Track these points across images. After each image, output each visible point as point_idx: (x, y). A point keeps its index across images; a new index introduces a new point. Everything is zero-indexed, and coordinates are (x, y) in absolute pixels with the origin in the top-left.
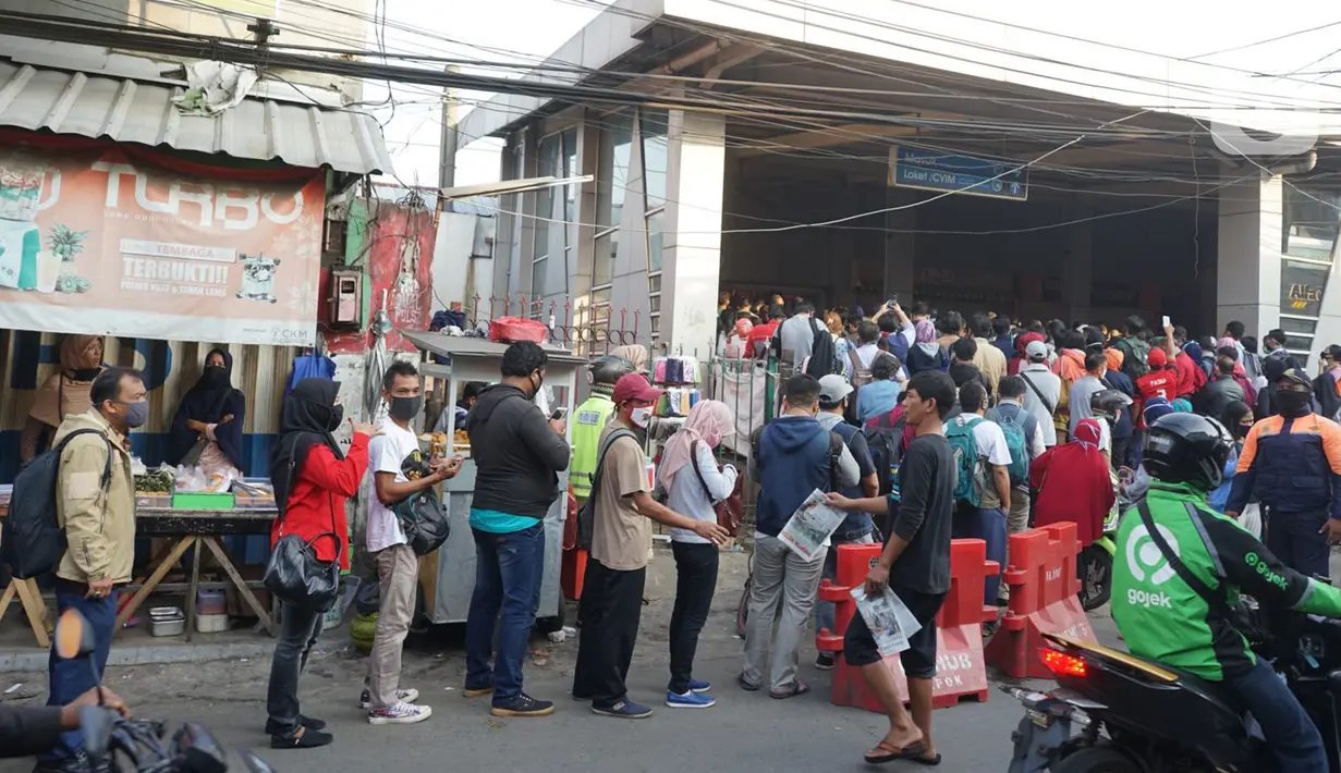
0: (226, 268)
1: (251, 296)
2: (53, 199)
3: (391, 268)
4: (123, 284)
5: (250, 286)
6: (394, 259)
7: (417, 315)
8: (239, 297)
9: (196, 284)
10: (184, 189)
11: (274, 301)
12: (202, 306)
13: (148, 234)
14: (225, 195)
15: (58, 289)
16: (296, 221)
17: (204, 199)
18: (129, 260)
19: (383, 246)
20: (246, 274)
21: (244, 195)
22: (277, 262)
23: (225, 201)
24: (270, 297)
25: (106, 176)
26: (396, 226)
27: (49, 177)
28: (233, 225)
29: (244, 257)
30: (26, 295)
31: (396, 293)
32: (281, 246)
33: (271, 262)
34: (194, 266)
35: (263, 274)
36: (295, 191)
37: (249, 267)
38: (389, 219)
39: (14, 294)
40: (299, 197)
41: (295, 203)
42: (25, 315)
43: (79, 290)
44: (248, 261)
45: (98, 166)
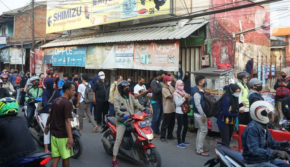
0: (166, 58)
1: (171, 63)
2: (148, 50)
3: (218, 53)
4: (156, 62)
5: (170, 61)
6: (219, 51)
7: (229, 63)
8: (169, 63)
9: (163, 61)
10: (161, 46)
11: (174, 63)
12: (164, 65)
13: (157, 54)
14: (166, 46)
15: (149, 64)
16: (176, 49)
17: (164, 47)
18: (156, 58)
19: (215, 48)
20: (169, 59)
21: (169, 45)
22: (174, 56)
23: (167, 47)
24: (173, 63)
25: (153, 45)
26: (219, 44)
27: (147, 46)
28: (167, 51)
29: (168, 56)
30: (146, 65)
31: (220, 58)
32: (174, 54)
33: (173, 57)
34: (163, 58)
35: (172, 59)
36: (175, 43)
37: (169, 58)
38: (216, 43)
39: (144, 64)
40: (175, 44)
41: (175, 45)
42: (146, 68)
43: (151, 63)
44: (169, 57)
45: (152, 44)
